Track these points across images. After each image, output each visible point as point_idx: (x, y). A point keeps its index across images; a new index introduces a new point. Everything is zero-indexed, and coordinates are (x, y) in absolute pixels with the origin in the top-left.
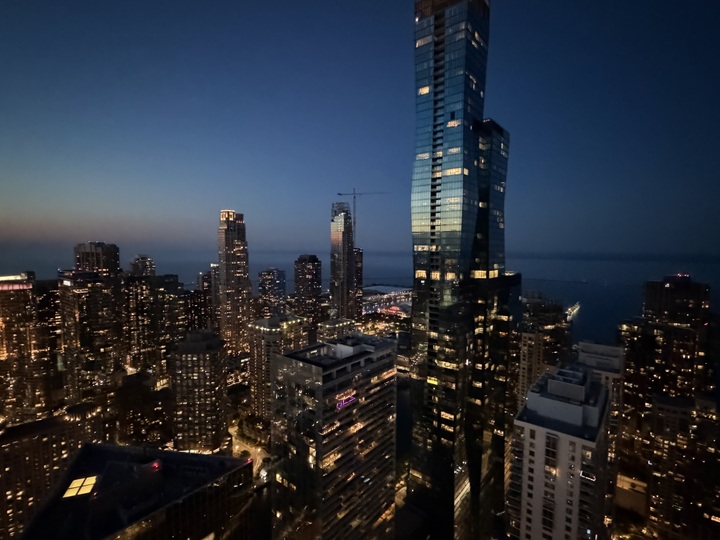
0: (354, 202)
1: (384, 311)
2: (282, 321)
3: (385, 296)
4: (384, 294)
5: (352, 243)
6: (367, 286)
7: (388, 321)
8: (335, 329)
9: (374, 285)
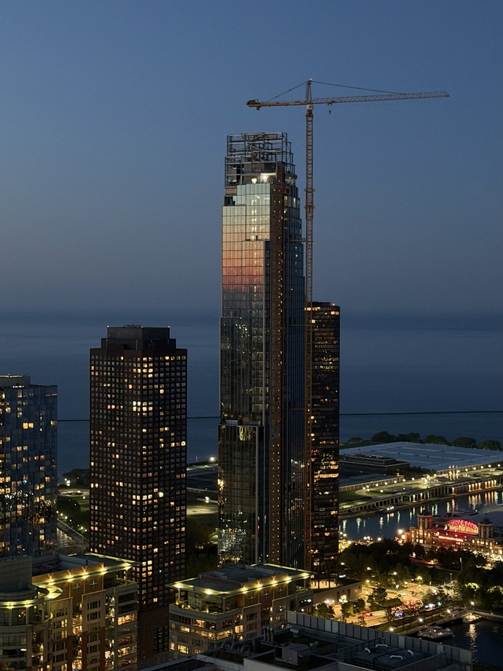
0: (309, 133)
1: (420, 536)
2: (42, 571)
3: (425, 482)
4: (420, 473)
5: (301, 282)
6: (357, 442)
7: (434, 577)
8: (235, 601)
9: (384, 438)
